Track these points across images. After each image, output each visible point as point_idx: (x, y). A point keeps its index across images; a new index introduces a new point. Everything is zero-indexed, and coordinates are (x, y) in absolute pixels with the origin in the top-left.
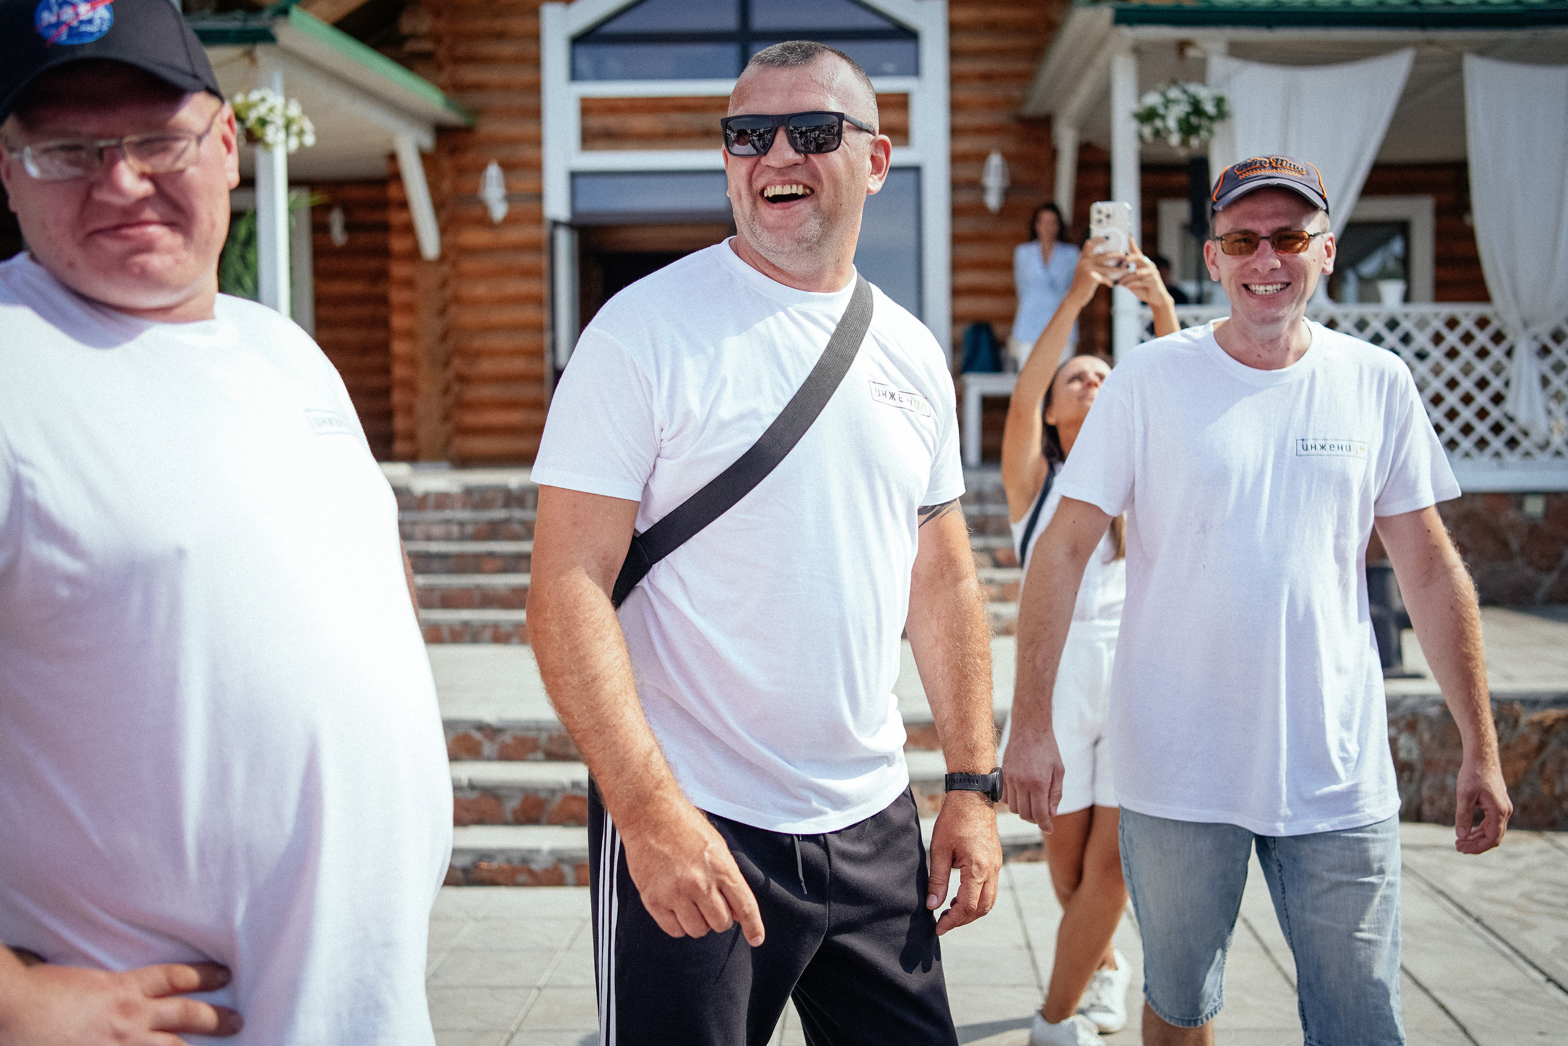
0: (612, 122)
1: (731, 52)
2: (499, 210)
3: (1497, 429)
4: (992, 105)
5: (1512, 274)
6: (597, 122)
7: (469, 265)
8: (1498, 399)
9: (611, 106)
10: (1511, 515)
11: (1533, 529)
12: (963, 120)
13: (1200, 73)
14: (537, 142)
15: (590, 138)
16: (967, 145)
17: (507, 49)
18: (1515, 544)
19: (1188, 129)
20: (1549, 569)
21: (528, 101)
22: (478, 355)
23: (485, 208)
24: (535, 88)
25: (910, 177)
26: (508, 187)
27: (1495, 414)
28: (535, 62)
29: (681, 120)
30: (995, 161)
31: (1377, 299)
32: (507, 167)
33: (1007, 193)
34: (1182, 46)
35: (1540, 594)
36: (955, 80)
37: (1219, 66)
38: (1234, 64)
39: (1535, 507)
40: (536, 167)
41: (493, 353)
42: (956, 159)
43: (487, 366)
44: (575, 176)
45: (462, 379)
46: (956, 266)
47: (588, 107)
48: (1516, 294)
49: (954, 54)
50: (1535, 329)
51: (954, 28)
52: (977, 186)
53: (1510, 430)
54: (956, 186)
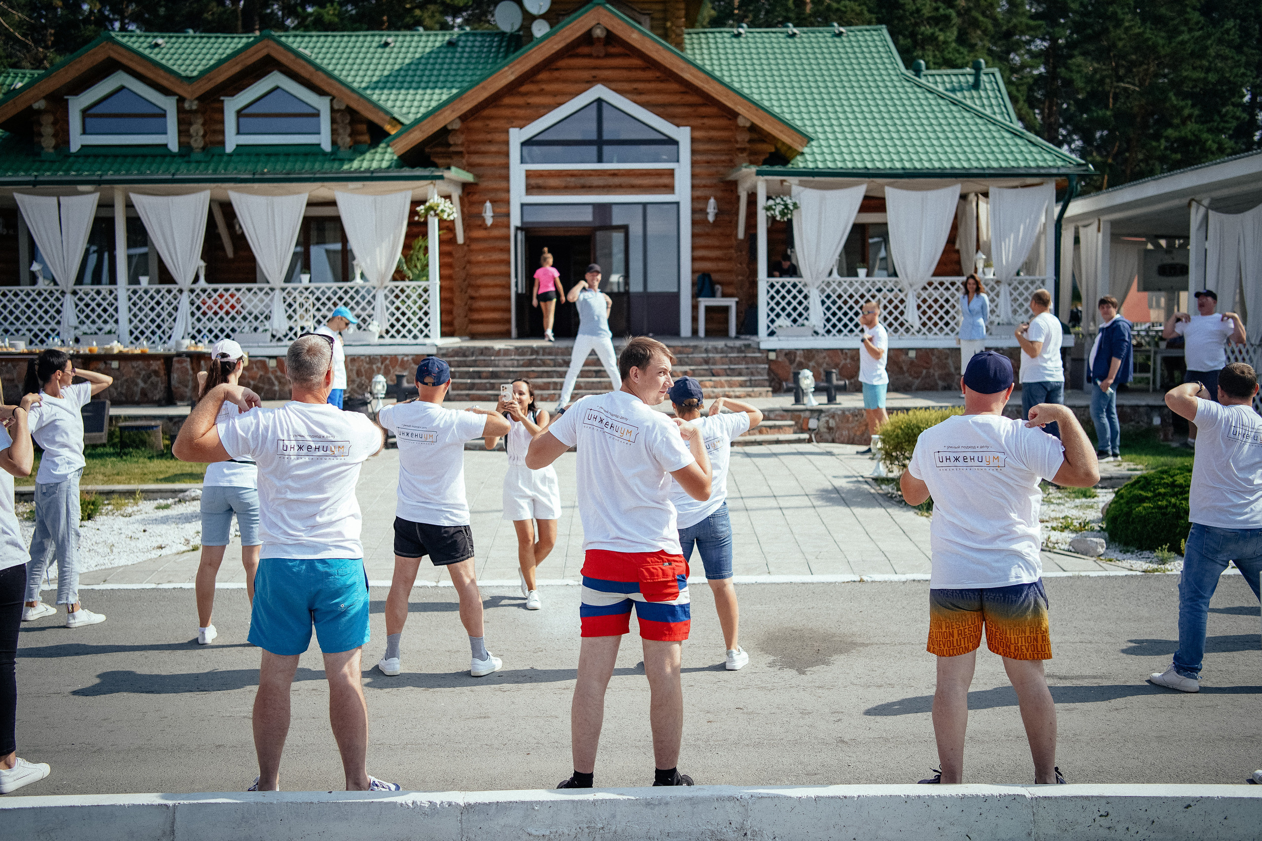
0: (540, 181)
1: (594, 149)
2: (489, 222)
3: (902, 324)
4: (710, 175)
5: (905, 268)
6: (533, 182)
7: (474, 246)
8: (902, 313)
9: (540, 174)
10: (903, 357)
11: (912, 363)
12: (697, 182)
13: (788, 193)
14: (508, 191)
15: (531, 189)
16: (698, 193)
17: (493, 148)
18: (905, 368)
19: (783, 213)
20: (917, 378)
21: (503, 172)
22: (479, 287)
23: (484, 220)
24: (507, 166)
25: (675, 206)
26: (494, 212)
27: (901, 319)
28: (507, 154)
29: (572, 181)
30: (712, 201)
31: (856, 275)
32: (493, 202)
33: (717, 215)
34: (782, 182)
35: (914, 387)
36: (694, 164)
37: (796, 189)
38: (801, 188)
39: (912, 354)
40: (508, 202)
41: (487, 286)
42: (694, 199)
43: (484, 292)
44: (523, 205)
45: (472, 298)
46: (694, 248)
47: (529, 175)
48: (907, 276)
49: (693, 152)
50: (915, 287)
51: (693, 140)
52: (704, 211)
53: (907, 325)
54: (694, 211)
